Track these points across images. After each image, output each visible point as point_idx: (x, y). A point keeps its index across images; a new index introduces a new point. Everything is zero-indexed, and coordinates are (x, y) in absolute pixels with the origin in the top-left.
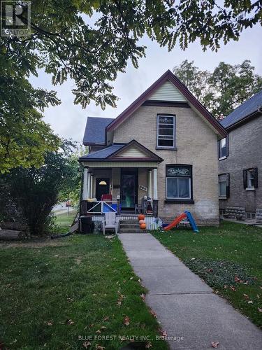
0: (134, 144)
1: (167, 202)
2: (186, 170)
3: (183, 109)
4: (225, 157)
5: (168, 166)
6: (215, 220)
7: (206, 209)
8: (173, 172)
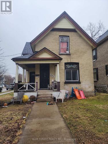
0: (45, 50)
1: (66, 83)
2: (76, 66)
3: (73, 33)
4: (95, 60)
5: (66, 64)
6: (92, 92)
7: (87, 87)
8: (69, 66)
